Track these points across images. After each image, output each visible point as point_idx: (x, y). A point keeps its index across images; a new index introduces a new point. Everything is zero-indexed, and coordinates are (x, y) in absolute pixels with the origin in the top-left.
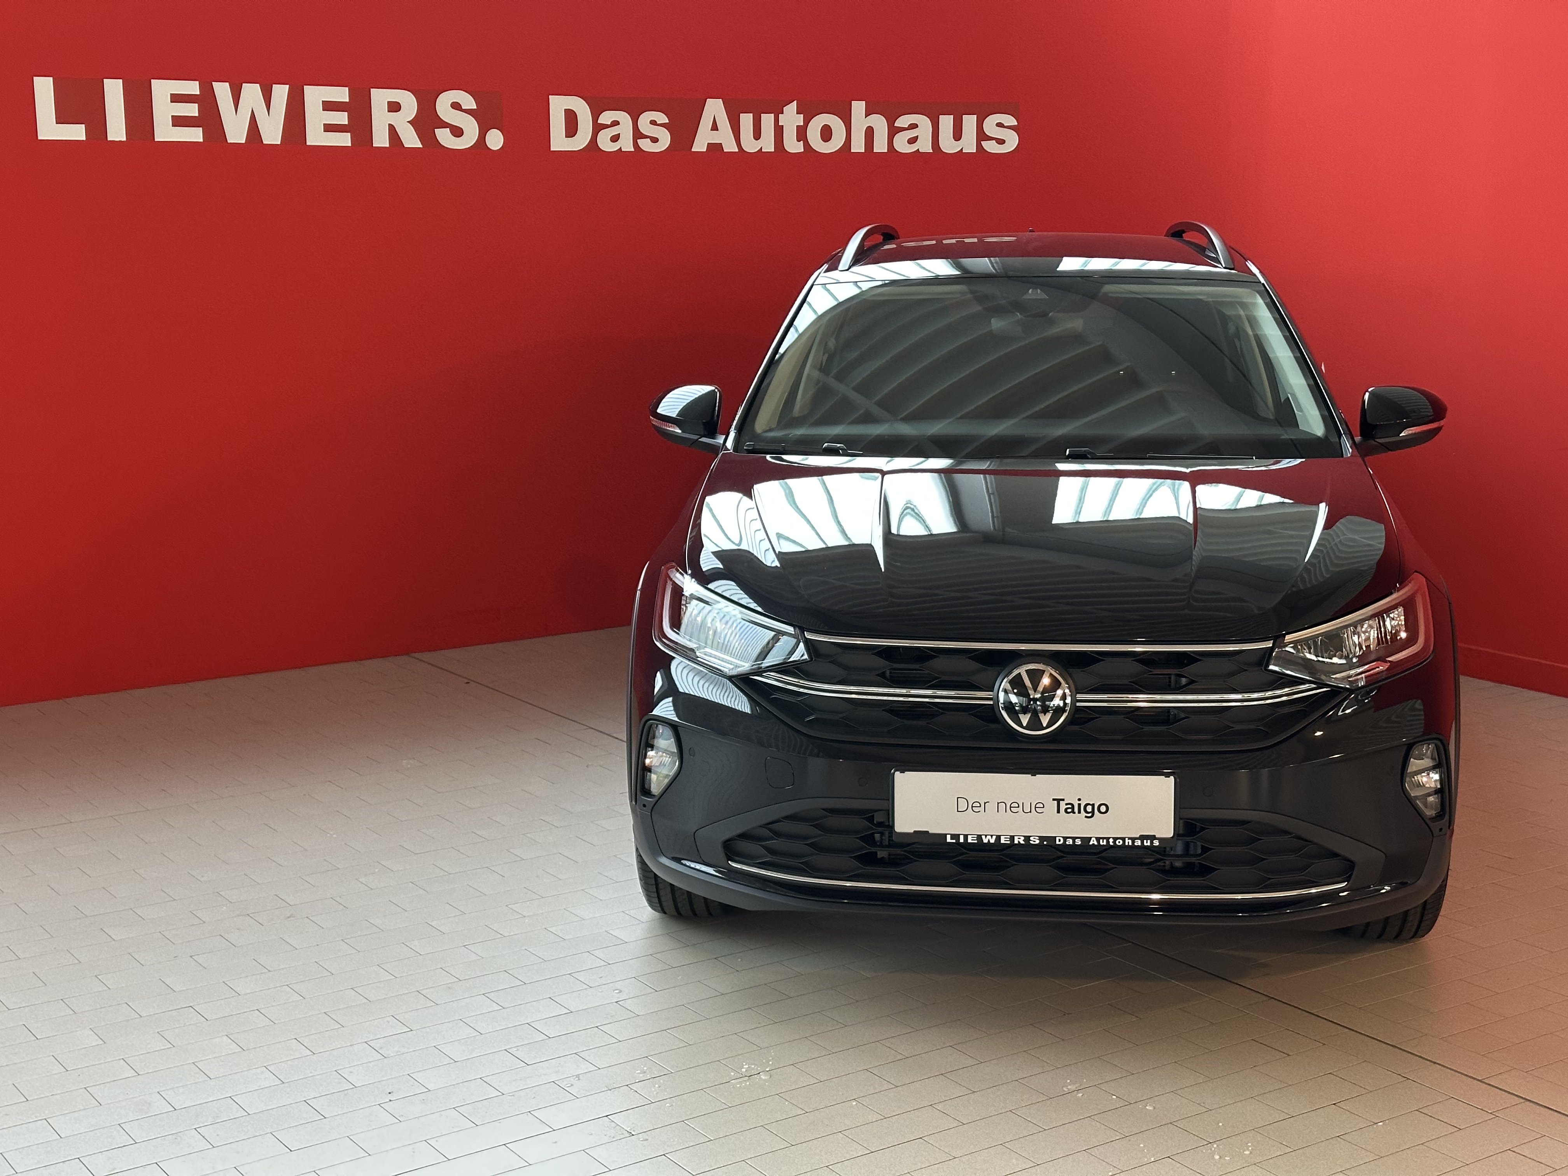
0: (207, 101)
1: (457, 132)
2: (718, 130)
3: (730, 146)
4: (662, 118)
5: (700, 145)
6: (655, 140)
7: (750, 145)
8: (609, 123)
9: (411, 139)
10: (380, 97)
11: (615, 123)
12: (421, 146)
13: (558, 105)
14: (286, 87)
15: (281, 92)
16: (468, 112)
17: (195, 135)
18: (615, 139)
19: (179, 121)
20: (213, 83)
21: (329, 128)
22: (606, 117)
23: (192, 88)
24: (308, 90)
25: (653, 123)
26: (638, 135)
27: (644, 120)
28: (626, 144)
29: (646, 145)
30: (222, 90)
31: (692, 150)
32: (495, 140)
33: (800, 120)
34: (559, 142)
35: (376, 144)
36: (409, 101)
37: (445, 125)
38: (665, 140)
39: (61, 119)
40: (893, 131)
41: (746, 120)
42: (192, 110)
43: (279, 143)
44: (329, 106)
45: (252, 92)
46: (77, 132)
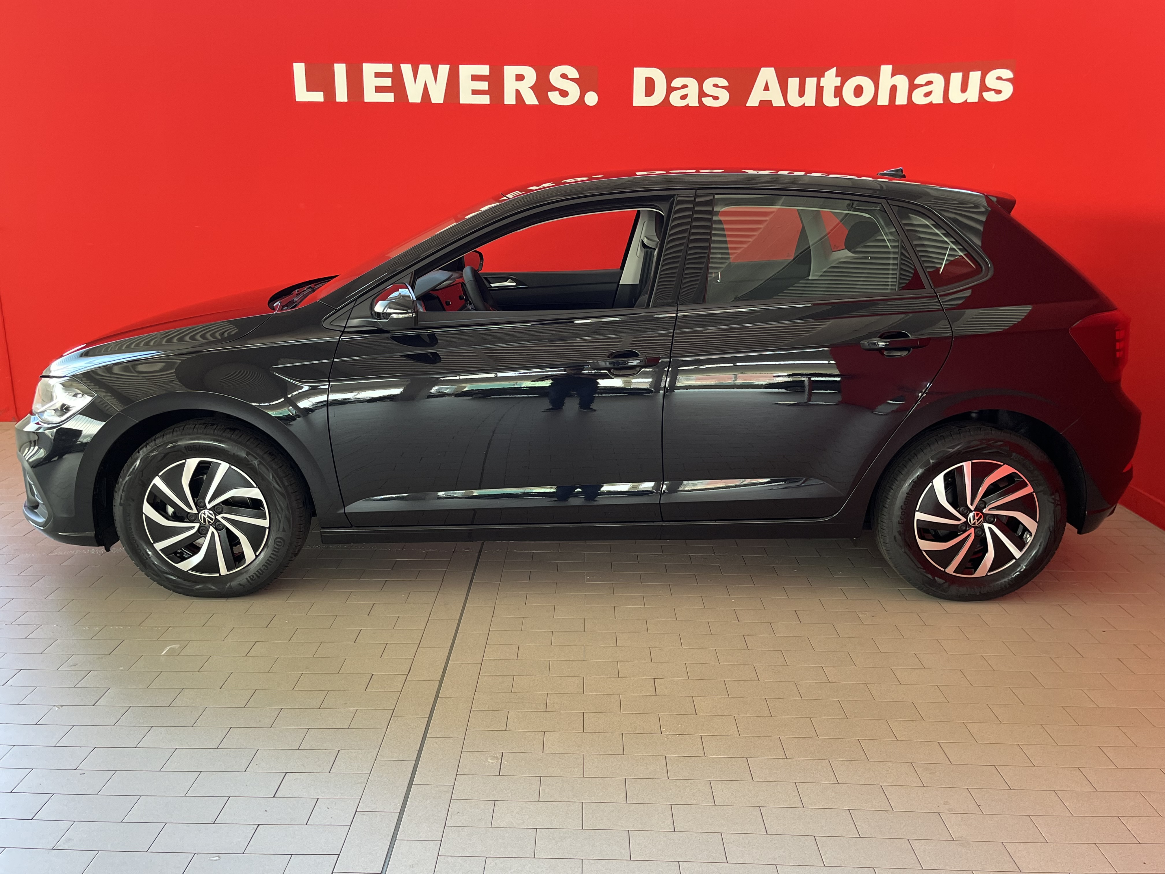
0: (397, 76)
1: (564, 94)
2: (768, 90)
3: (778, 102)
4: (723, 82)
5: (753, 101)
6: (716, 98)
7: (795, 101)
8: (680, 86)
9: (531, 99)
10: (510, 71)
11: (685, 86)
12: (538, 104)
13: (640, 74)
14: (448, 66)
15: (444, 70)
16: (572, 80)
17: (389, 98)
18: (684, 97)
19: (379, 89)
20: (401, 65)
21: (475, 92)
22: (677, 82)
23: (388, 68)
24: (462, 68)
25: (716, 86)
26: (702, 94)
27: (708, 85)
28: (693, 101)
29: (708, 102)
30: (406, 69)
31: (747, 105)
32: (592, 99)
33: (838, 81)
34: (640, 99)
35: (506, 102)
36: (530, 74)
37: (555, 89)
38: (724, 98)
39: (309, 89)
40: (913, 87)
41: (793, 83)
42: (387, 82)
43: (442, 102)
44: (475, 78)
45: (425, 69)
46: (318, 97)
